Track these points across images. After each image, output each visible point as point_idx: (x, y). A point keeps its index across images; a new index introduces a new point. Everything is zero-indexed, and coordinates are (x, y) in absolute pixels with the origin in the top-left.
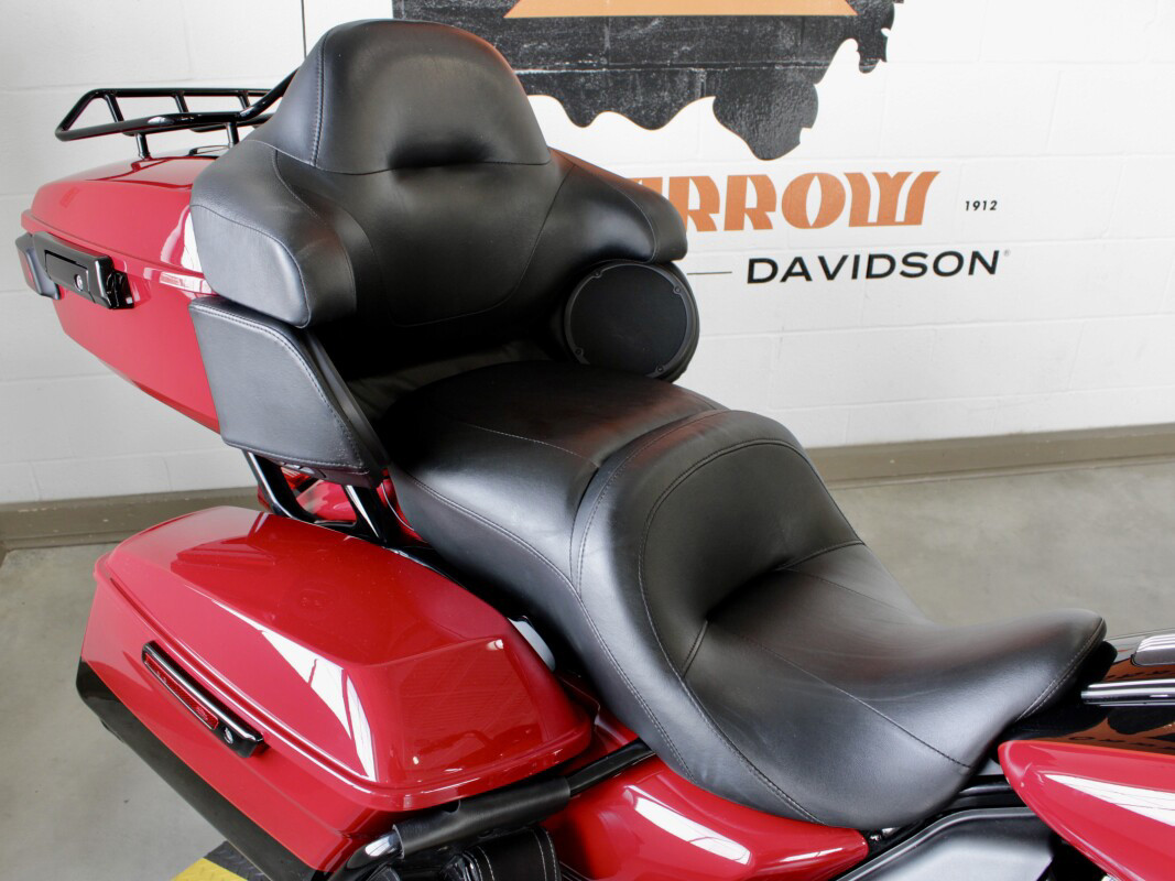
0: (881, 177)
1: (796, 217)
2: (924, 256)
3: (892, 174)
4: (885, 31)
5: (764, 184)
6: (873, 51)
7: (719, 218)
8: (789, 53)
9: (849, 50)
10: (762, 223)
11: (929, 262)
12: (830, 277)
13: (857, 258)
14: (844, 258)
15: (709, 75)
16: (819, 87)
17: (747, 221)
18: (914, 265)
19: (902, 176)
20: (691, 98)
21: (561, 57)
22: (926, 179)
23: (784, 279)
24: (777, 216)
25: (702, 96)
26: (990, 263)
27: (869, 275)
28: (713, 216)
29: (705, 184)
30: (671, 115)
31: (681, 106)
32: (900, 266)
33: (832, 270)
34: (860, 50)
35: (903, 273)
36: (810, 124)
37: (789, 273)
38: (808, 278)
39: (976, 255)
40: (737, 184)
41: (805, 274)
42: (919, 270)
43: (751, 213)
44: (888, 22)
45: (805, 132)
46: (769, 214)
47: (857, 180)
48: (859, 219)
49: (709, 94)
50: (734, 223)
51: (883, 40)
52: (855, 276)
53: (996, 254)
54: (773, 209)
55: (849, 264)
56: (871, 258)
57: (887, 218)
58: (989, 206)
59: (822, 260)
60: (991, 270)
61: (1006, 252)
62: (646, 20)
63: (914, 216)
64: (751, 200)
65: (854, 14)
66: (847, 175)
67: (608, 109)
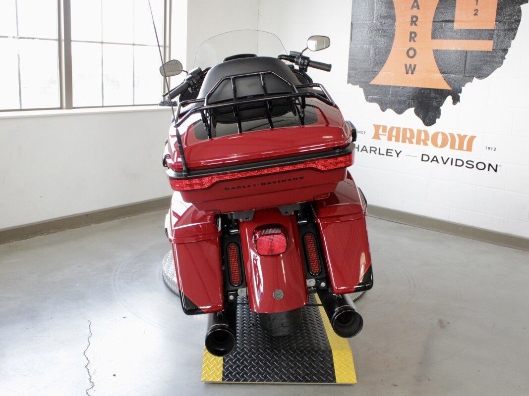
0: (459, 135)
1: (435, 143)
2: (473, 162)
3: (462, 135)
4: (459, 94)
5: (426, 133)
6: (456, 100)
7: (414, 141)
8: (434, 98)
9: (449, 99)
10: (426, 144)
11: (475, 164)
12: (445, 164)
13: (452, 159)
14: (448, 158)
15: (414, 102)
16: (441, 108)
17: (422, 143)
18: (470, 165)
19: (465, 136)
20: (409, 107)
21: (380, 94)
22: (472, 138)
23: (431, 162)
24: (429, 142)
25: (411, 107)
26: (495, 168)
27: (456, 165)
28: (413, 140)
29: (411, 131)
30: (404, 112)
31: (406, 109)
32: (465, 164)
33: (445, 162)
34: (453, 99)
35: (466, 166)
36: (439, 117)
37: (433, 160)
38: (438, 163)
39: (490, 165)
40: (419, 132)
41: (437, 161)
42: (471, 166)
43: (423, 140)
44: (460, 92)
45: (437, 120)
46: (427, 142)
47: (452, 135)
48: (452, 147)
49: (413, 107)
50: (418, 143)
51: (459, 97)
52: (452, 164)
53: (497, 165)
54: (428, 140)
55: (450, 161)
56: (457, 160)
57: (461, 148)
58: (493, 149)
59: (442, 158)
60: (496, 171)
61: (500, 166)
62: (399, 87)
63: (469, 149)
64: (423, 137)
65: (450, 89)
66: (450, 134)
67: (389, 108)
